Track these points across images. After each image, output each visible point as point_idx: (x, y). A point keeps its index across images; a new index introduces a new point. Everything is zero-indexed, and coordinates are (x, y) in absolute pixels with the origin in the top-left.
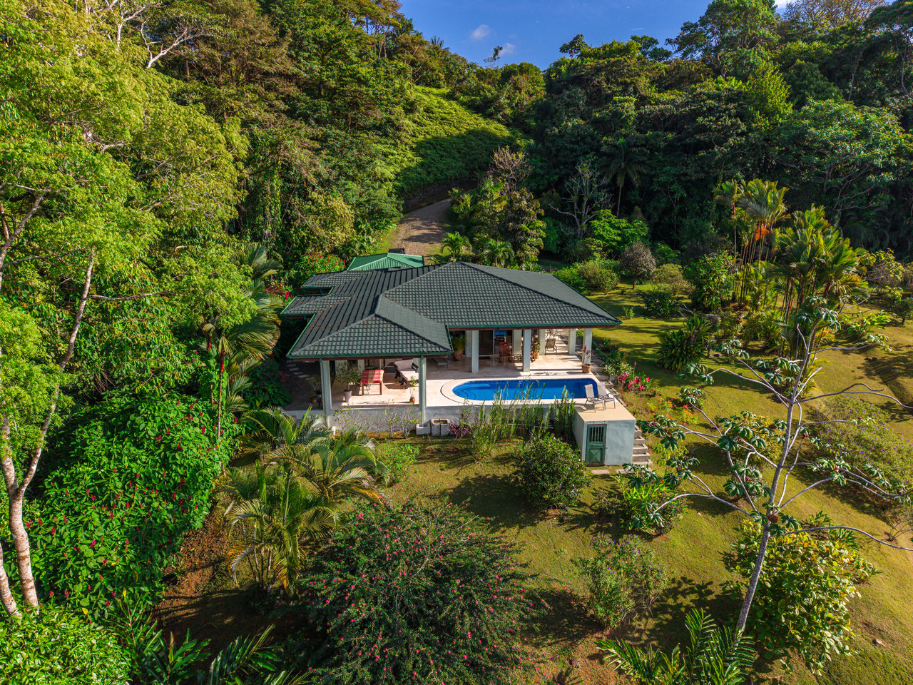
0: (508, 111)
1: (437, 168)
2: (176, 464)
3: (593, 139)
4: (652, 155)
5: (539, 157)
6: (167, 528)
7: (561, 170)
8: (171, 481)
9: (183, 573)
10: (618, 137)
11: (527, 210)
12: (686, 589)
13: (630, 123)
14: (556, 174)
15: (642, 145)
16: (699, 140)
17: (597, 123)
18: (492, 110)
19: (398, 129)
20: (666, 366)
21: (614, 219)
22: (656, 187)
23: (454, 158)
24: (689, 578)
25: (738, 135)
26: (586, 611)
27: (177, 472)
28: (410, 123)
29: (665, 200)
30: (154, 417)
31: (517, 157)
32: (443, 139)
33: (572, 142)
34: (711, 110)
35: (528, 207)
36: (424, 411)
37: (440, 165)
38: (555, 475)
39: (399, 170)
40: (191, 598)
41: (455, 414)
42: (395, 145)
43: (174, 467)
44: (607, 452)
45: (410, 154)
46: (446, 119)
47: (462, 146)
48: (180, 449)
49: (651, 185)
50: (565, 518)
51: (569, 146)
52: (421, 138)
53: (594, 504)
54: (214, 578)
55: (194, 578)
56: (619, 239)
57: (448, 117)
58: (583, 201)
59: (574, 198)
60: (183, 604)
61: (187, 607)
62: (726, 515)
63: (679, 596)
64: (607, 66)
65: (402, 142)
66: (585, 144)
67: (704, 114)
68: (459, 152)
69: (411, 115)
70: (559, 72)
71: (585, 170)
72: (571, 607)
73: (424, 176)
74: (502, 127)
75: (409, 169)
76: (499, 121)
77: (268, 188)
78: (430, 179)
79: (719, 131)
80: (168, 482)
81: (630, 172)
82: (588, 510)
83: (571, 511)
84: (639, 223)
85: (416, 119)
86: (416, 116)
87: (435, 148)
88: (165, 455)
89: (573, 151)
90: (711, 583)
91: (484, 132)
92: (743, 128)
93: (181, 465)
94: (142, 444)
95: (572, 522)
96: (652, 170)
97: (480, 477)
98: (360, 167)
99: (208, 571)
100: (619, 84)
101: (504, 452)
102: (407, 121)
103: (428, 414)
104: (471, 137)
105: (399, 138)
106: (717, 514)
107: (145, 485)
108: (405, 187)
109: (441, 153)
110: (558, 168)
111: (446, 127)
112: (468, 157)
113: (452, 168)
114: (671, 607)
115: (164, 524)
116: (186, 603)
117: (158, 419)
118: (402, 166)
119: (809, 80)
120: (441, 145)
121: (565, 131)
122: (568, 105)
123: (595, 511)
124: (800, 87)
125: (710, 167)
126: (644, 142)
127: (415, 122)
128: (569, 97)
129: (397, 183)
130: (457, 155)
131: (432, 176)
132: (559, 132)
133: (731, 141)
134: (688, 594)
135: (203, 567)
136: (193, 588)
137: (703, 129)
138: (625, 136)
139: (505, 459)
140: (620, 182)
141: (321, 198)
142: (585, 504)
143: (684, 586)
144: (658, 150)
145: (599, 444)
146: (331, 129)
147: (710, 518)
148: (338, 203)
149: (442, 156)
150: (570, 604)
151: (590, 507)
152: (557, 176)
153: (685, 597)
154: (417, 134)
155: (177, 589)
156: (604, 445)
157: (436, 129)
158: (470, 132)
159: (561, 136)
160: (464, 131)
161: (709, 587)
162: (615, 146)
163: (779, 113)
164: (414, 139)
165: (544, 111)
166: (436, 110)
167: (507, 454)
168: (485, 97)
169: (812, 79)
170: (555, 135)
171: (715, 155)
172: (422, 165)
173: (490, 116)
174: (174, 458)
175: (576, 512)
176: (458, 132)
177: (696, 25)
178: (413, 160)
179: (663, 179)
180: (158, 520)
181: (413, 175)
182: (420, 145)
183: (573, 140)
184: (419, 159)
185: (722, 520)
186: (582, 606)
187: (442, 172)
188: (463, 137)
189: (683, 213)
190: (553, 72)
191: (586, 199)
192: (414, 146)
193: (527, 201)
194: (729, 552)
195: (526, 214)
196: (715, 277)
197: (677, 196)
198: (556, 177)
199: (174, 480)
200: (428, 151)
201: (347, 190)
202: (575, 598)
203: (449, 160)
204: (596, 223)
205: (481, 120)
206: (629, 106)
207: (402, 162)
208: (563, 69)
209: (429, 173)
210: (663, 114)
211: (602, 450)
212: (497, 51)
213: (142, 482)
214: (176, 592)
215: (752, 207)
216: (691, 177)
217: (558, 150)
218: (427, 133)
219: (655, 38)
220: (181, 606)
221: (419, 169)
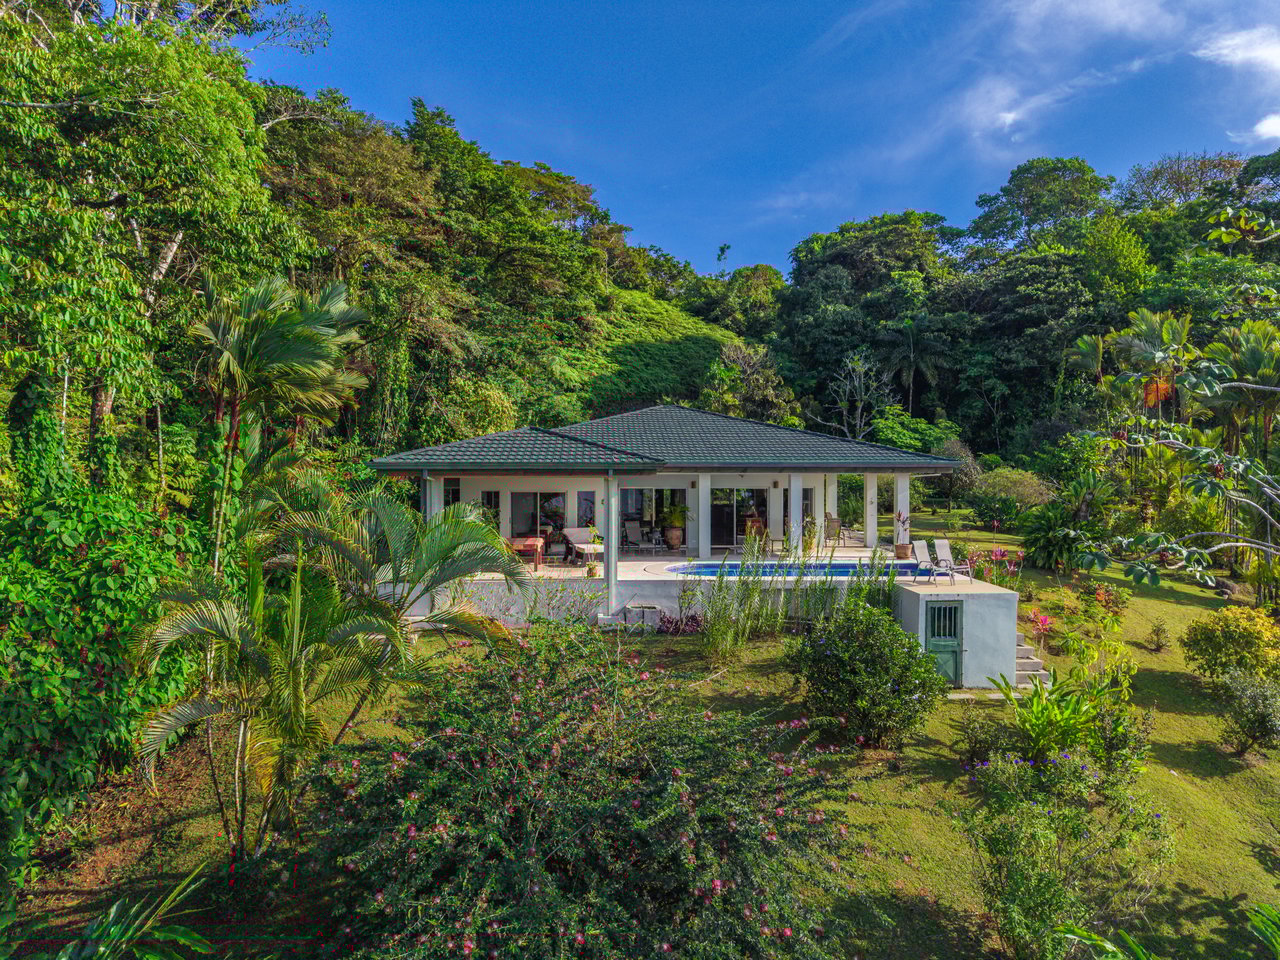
0: (739, 316)
1: (640, 378)
2: (106, 599)
3: (865, 326)
4: (954, 341)
5: (785, 355)
6: (53, 713)
7: (820, 372)
8: (89, 630)
9: (89, 846)
10: (902, 319)
11: (775, 401)
12: (1195, 908)
13: (919, 304)
14: (813, 377)
15: (939, 330)
16: (1023, 315)
17: (870, 307)
18: (717, 312)
19: (587, 329)
20: (1040, 563)
21: (906, 418)
22: (964, 386)
23: (665, 368)
24: (1193, 886)
25: (1080, 304)
26: (978, 942)
27: (103, 613)
28: (604, 323)
29: (979, 404)
30: (81, 513)
31: (756, 352)
32: (651, 345)
33: (834, 333)
34: (1035, 277)
35: (777, 396)
36: (614, 590)
37: (644, 375)
38: (876, 663)
39: (586, 378)
40: (91, 892)
41: (669, 597)
42: (582, 349)
43: (100, 603)
44: (966, 658)
45: (602, 360)
46: (653, 320)
47: (676, 353)
48: (118, 570)
49: (957, 384)
50: (902, 765)
51: (831, 338)
52: (618, 342)
53: (956, 743)
54: (150, 853)
55: (112, 855)
56: (919, 444)
57: (656, 317)
58: (856, 408)
59: (843, 405)
60: (68, 905)
61: (75, 910)
62: (1228, 778)
63: (1182, 921)
64: (878, 237)
65: (591, 346)
66: (853, 334)
67: (1025, 282)
68: (671, 362)
69: (605, 314)
70: (811, 251)
71: (857, 364)
72: (942, 930)
73: (622, 385)
74: (732, 334)
75: (601, 378)
76: (727, 327)
77: (391, 361)
78: (632, 390)
79: (1050, 302)
80: (82, 630)
81: (922, 366)
82: (946, 752)
83: (909, 752)
84: (944, 423)
85: (612, 318)
86: (613, 315)
87: (638, 355)
88: (88, 581)
89: (836, 345)
90: (1243, 896)
91: (707, 338)
92: (1088, 296)
93: (116, 602)
94: (47, 562)
95: (916, 770)
96: (956, 363)
97: (721, 695)
98: (530, 354)
99: (142, 844)
100: (898, 258)
101: (766, 656)
102: (599, 319)
103: (619, 595)
104: (689, 344)
105: (587, 340)
106: (1211, 775)
107: (28, 628)
108: (594, 399)
109: (647, 360)
110: (816, 369)
111: (654, 330)
112: (684, 369)
113: (662, 380)
114: (1171, 942)
115: (47, 702)
116: (75, 902)
117: (88, 518)
118: (591, 374)
119: (1173, 242)
120: (646, 351)
121: (824, 318)
122: (826, 288)
123: (961, 753)
124: (1162, 250)
125: (1045, 349)
126: (941, 326)
127: (611, 322)
128: (827, 277)
129: (583, 394)
130: (669, 365)
131: (633, 387)
132: (815, 320)
133: (1073, 311)
134: (1201, 916)
135: (133, 835)
136: (101, 874)
137: (1028, 299)
138: (912, 318)
139: (770, 667)
140: (908, 378)
141: (469, 387)
142: (937, 742)
143: (1187, 902)
144: (963, 335)
145: (950, 642)
146: (489, 300)
147: (1198, 781)
148: (494, 394)
149: (647, 365)
150: (939, 926)
151: (951, 748)
152: (815, 381)
153: (1197, 923)
154: (613, 337)
155: (67, 876)
156: (960, 645)
157: (637, 332)
158: (687, 338)
159: (818, 325)
160: (678, 336)
161: (1242, 904)
162: (899, 331)
163: (1139, 277)
164: (609, 343)
165: (791, 303)
166: (638, 308)
167: (772, 660)
168: (708, 296)
169: (1178, 240)
170: (809, 325)
171: (1052, 329)
172: (620, 374)
173: (716, 320)
174: (104, 586)
175: (921, 755)
176: (670, 337)
177: (996, 198)
178: (607, 367)
179: (973, 372)
180: (35, 692)
181: (607, 385)
182: (617, 350)
183: (836, 328)
184: (616, 367)
185: (1224, 786)
186: (965, 930)
187: (647, 383)
188: (678, 343)
189: (1009, 422)
190: (801, 251)
191: (860, 405)
192: (609, 350)
193: (774, 388)
194: (1260, 842)
195: (772, 405)
196: (1087, 467)
197: (996, 394)
198: (813, 383)
199: (94, 629)
200: (629, 358)
201: (509, 381)
202: (948, 913)
203: (657, 370)
204: (880, 423)
205: (702, 324)
206: (914, 282)
207: (591, 368)
208: (817, 247)
209: (628, 385)
210: (965, 291)
211: (957, 654)
212: (722, 250)
213: (24, 622)
214: (62, 882)
215: (1139, 346)
216: (1018, 363)
217: (814, 346)
218: (628, 336)
219: (940, 214)
220: (64, 908)
221: (615, 379)
